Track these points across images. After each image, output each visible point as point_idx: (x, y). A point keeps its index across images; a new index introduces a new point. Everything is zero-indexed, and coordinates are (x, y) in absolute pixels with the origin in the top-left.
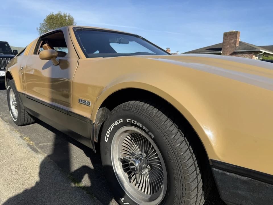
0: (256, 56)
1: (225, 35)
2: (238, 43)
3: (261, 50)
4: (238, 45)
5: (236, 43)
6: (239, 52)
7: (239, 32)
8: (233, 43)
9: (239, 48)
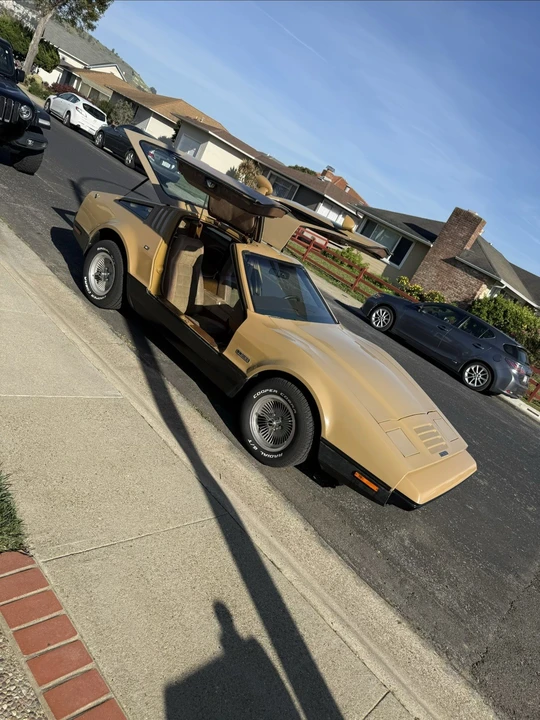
0: (489, 288)
1: (457, 213)
2: (471, 242)
3: (502, 281)
4: (468, 248)
5: (467, 241)
6: (462, 263)
7: (484, 222)
8: (462, 239)
9: (468, 255)
